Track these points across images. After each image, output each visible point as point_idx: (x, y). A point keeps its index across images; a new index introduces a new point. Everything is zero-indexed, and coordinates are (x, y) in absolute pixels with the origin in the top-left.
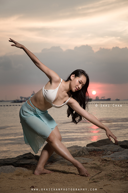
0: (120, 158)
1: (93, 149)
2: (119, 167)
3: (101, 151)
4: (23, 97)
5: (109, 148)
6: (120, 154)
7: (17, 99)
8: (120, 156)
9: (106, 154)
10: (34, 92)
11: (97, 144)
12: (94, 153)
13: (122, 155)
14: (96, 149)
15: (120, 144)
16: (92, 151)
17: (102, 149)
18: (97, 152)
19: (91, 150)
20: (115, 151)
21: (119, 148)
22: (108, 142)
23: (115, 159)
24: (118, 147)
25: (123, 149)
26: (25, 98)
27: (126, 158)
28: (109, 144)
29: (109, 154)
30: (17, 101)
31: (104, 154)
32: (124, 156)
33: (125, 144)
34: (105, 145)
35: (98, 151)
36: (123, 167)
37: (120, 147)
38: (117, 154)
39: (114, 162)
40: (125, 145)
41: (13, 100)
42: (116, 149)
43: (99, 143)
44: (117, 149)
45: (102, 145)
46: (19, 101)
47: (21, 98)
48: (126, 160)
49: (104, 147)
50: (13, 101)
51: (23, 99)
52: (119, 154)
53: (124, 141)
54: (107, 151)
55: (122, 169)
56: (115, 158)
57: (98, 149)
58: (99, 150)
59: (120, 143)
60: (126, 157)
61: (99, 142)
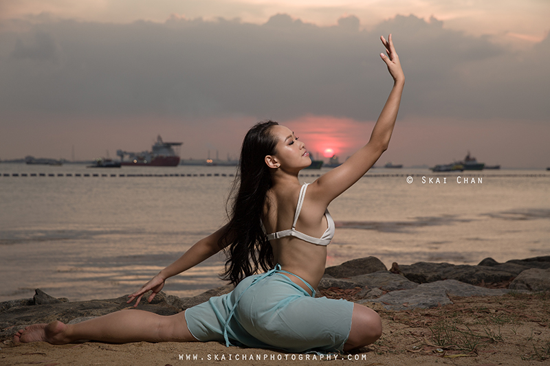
0: (405, 305)
1: (330, 283)
2: (406, 326)
3: (352, 288)
4: (126, 153)
5: (376, 280)
6: (407, 296)
7: (106, 157)
8: (405, 300)
9: (368, 295)
10: (159, 138)
11: (343, 272)
12: (333, 293)
13: (412, 297)
14: (338, 283)
15: (404, 272)
16: (327, 289)
17: (355, 283)
18: (342, 290)
19: (324, 286)
20: (392, 289)
21: (402, 281)
22: (371, 266)
23: (391, 308)
24: (400, 279)
25: (413, 283)
26: (132, 155)
27: (424, 304)
28: (374, 272)
29: (376, 297)
30: (105, 164)
31: (361, 295)
32: (418, 299)
33: (421, 271)
34: (363, 273)
35: (344, 288)
36: (414, 326)
37: (407, 280)
38: (399, 296)
39: (389, 313)
40: (419, 274)
41: (94, 159)
42: (395, 284)
43: (348, 269)
44: (398, 283)
45: (355, 275)
46: (113, 163)
47: (121, 154)
48: (423, 310)
49: (362, 278)
50: (94, 162)
51: (126, 158)
52: (404, 297)
53: (417, 264)
54: (370, 288)
55: (412, 330)
56: (392, 304)
57: (346, 282)
58: (349, 285)
59: (406, 270)
60: (421, 302)
61: (348, 267)
